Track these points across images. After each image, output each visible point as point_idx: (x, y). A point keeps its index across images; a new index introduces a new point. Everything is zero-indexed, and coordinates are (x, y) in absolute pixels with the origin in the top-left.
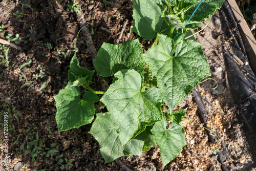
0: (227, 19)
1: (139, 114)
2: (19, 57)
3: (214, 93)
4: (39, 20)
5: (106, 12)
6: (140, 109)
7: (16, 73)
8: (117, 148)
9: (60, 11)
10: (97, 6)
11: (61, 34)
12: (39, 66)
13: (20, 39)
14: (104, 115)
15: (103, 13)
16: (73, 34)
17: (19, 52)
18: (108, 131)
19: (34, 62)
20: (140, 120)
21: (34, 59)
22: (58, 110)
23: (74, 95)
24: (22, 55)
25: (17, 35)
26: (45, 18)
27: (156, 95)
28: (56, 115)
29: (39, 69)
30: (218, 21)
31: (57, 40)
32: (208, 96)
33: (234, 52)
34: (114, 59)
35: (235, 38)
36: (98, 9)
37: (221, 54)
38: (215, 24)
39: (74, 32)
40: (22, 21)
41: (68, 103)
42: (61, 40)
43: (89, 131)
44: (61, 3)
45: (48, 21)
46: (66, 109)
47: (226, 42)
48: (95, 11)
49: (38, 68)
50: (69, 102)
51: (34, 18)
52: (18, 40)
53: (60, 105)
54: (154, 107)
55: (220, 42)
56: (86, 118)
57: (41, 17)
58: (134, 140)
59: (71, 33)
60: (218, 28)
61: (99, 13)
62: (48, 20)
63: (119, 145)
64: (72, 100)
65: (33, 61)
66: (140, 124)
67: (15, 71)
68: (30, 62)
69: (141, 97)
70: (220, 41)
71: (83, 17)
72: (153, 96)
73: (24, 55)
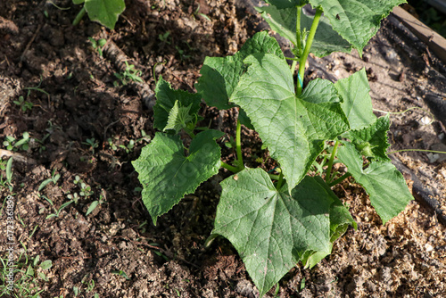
0: (406, 43)
1: (304, 130)
2: (32, 174)
3: (432, 161)
4: (63, 111)
5: (189, 71)
6: (304, 122)
7: (31, 200)
8: (278, 249)
9: (100, 89)
10: (170, 63)
11: (112, 118)
12: (78, 178)
13: (33, 140)
14: (236, 178)
15: (184, 72)
16: (135, 113)
17: (31, 167)
18: (250, 215)
19: (66, 175)
20: (309, 138)
21: (64, 170)
22: (144, 186)
23: (172, 152)
24: (39, 170)
25: (26, 136)
26: (74, 104)
27: (325, 92)
28: (143, 195)
29: (79, 183)
30: (392, 54)
31: (106, 129)
32: (422, 167)
33: (439, 90)
34: (231, 81)
35: (432, 69)
36: (172, 69)
37: (419, 98)
38: (387, 60)
39: (136, 110)
40: (29, 118)
41: (162, 170)
42: (114, 127)
43: (213, 227)
44: (100, 79)
45: (82, 108)
46: (160, 179)
47: (419, 80)
48: (168, 71)
49: (75, 182)
50: (164, 167)
51: (53, 109)
52: (27, 143)
53: (147, 178)
54: (328, 111)
55: (409, 83)
56: (206, 168)
57: (66, 103)
58: (308, 217)
59: (131, 112)
60: (396, 64)
61: (176, 73)
62: (81, 106)
63: (280, 241)
64: (169, 161)
65: (62, 175)
66: (312, 145)
67: (29, 196)
68: (58, 177)
69: (300, 104)
70: (407, 82)
71: (146, 87)
72: (320, 96)
73: (43, 168)
